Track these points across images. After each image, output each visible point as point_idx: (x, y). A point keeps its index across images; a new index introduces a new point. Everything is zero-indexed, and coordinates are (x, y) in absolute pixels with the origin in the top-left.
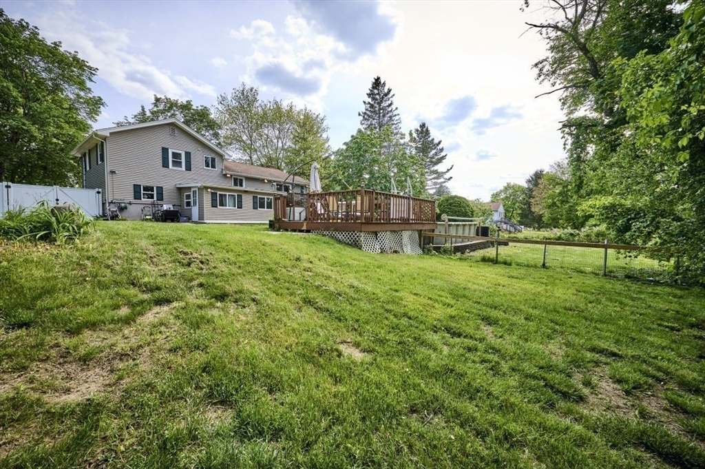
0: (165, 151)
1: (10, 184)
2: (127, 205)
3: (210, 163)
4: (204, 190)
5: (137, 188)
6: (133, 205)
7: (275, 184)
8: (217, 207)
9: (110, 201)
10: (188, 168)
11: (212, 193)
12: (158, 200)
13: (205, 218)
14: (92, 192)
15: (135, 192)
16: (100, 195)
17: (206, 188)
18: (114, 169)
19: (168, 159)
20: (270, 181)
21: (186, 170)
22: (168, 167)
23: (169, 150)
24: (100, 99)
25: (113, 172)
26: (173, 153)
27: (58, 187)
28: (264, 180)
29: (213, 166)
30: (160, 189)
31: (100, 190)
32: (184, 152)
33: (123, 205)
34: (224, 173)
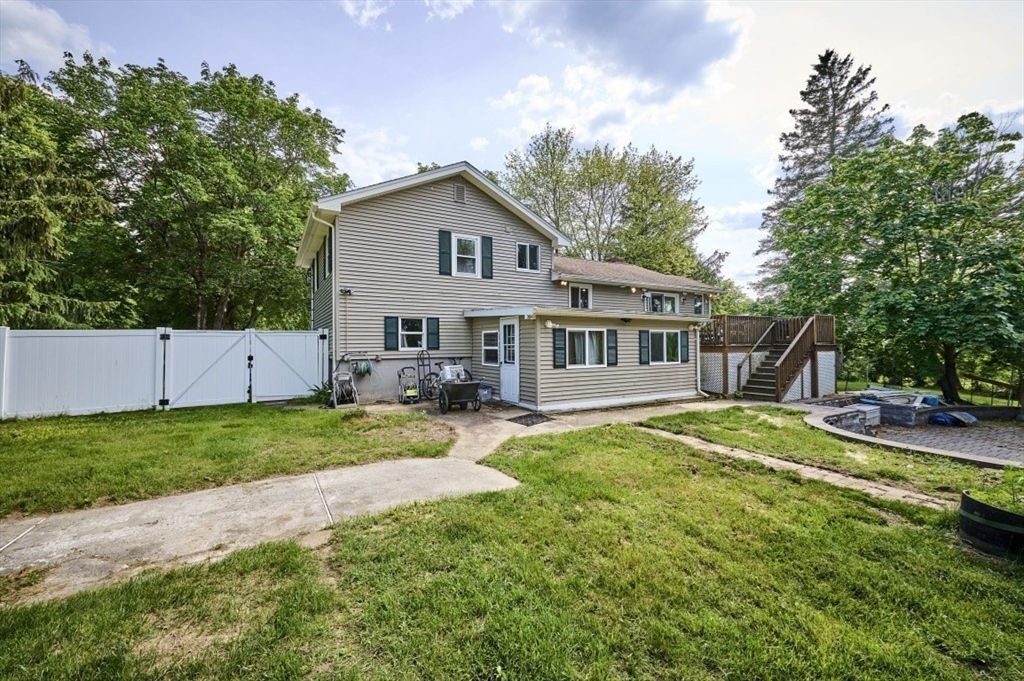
0: (444, 236)
1: (169, 330)
2: (371, 364)
3: (527, 258)
4: (539, 325)
5: (390, 322)
6: (383, 363)
7: (648, 295)
8: (564, 367)
9: (339, 358)
10: (488, 274)
11: (554, 330)
12: (429, 348)
13: (539, 400)
14: (312, 337)
15: (386, 333)
16: (326, 341)
17: (543, 318)
18: (348, 285)
19: (450, 254)
20: (640, 290)
21: (484, 277)
22: (450, 274)
23: (453, 235)
24: (346, 176)
25: (346, 293)
26: (459, 241)
27: (253, 330)
28: (628, 288)
29: (534, 267)
30: (434, 323)
31: (326, 332)
32: (479, 239)
33: (363, 366)
34: (555, 277)
